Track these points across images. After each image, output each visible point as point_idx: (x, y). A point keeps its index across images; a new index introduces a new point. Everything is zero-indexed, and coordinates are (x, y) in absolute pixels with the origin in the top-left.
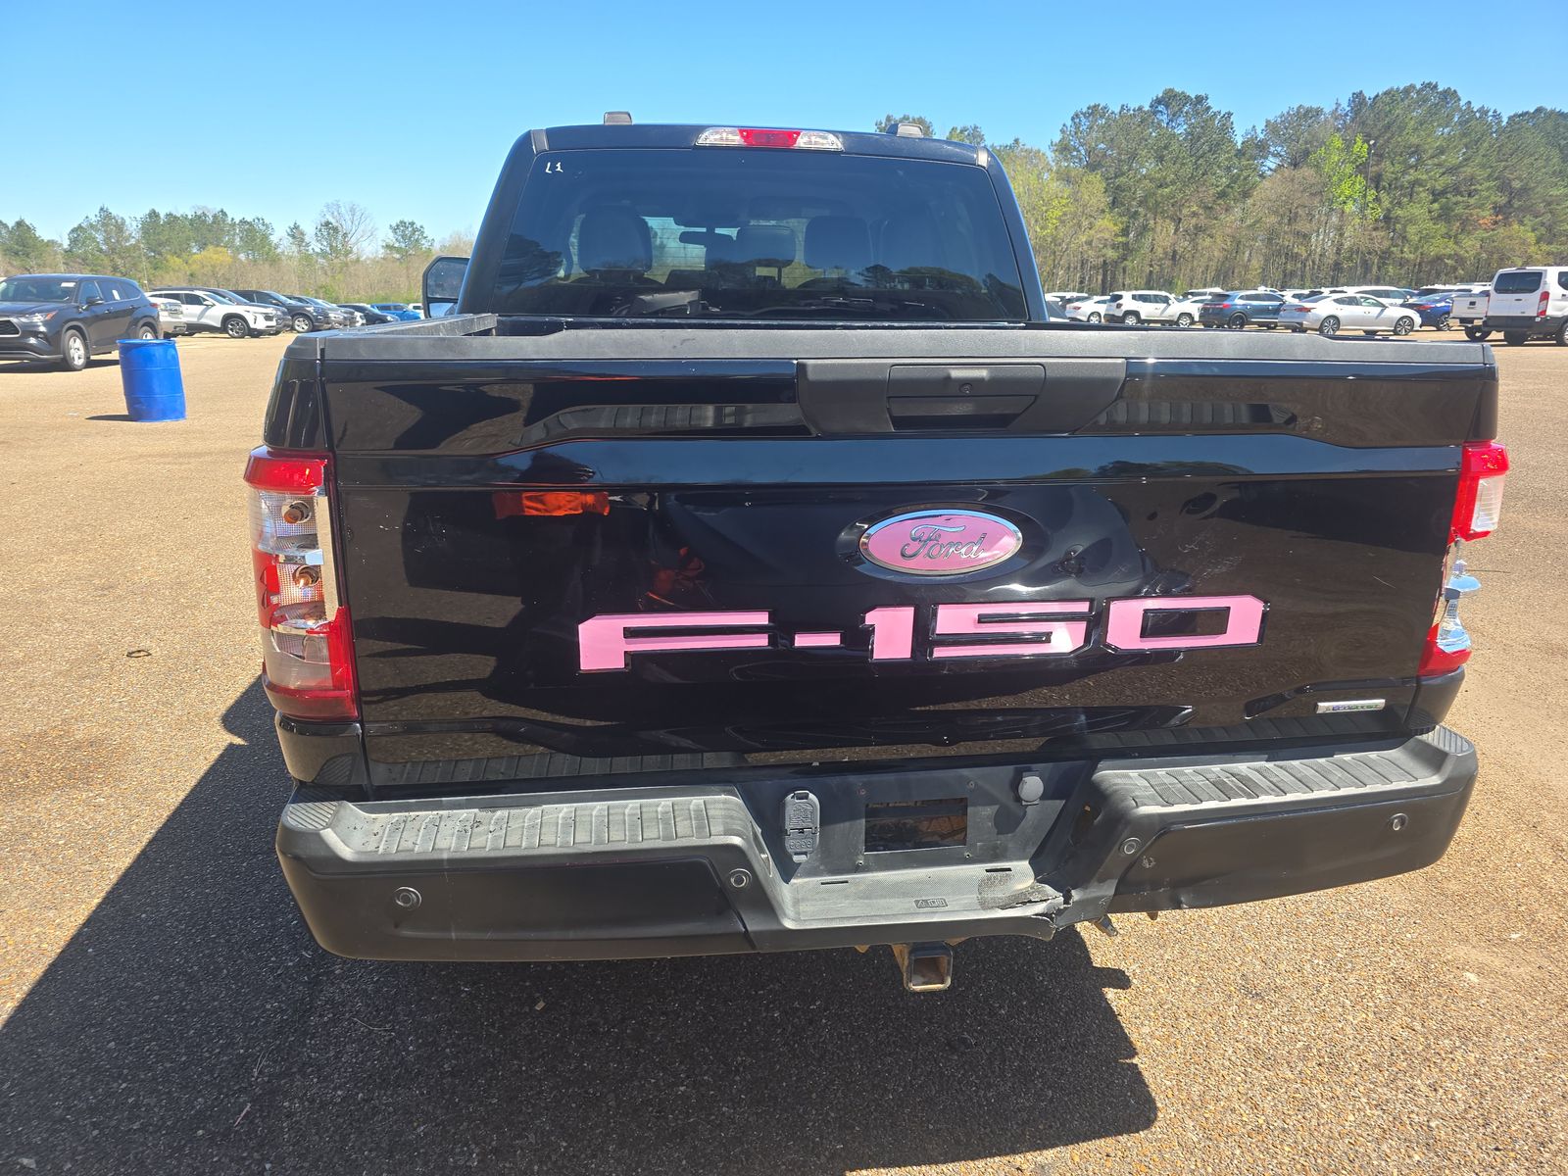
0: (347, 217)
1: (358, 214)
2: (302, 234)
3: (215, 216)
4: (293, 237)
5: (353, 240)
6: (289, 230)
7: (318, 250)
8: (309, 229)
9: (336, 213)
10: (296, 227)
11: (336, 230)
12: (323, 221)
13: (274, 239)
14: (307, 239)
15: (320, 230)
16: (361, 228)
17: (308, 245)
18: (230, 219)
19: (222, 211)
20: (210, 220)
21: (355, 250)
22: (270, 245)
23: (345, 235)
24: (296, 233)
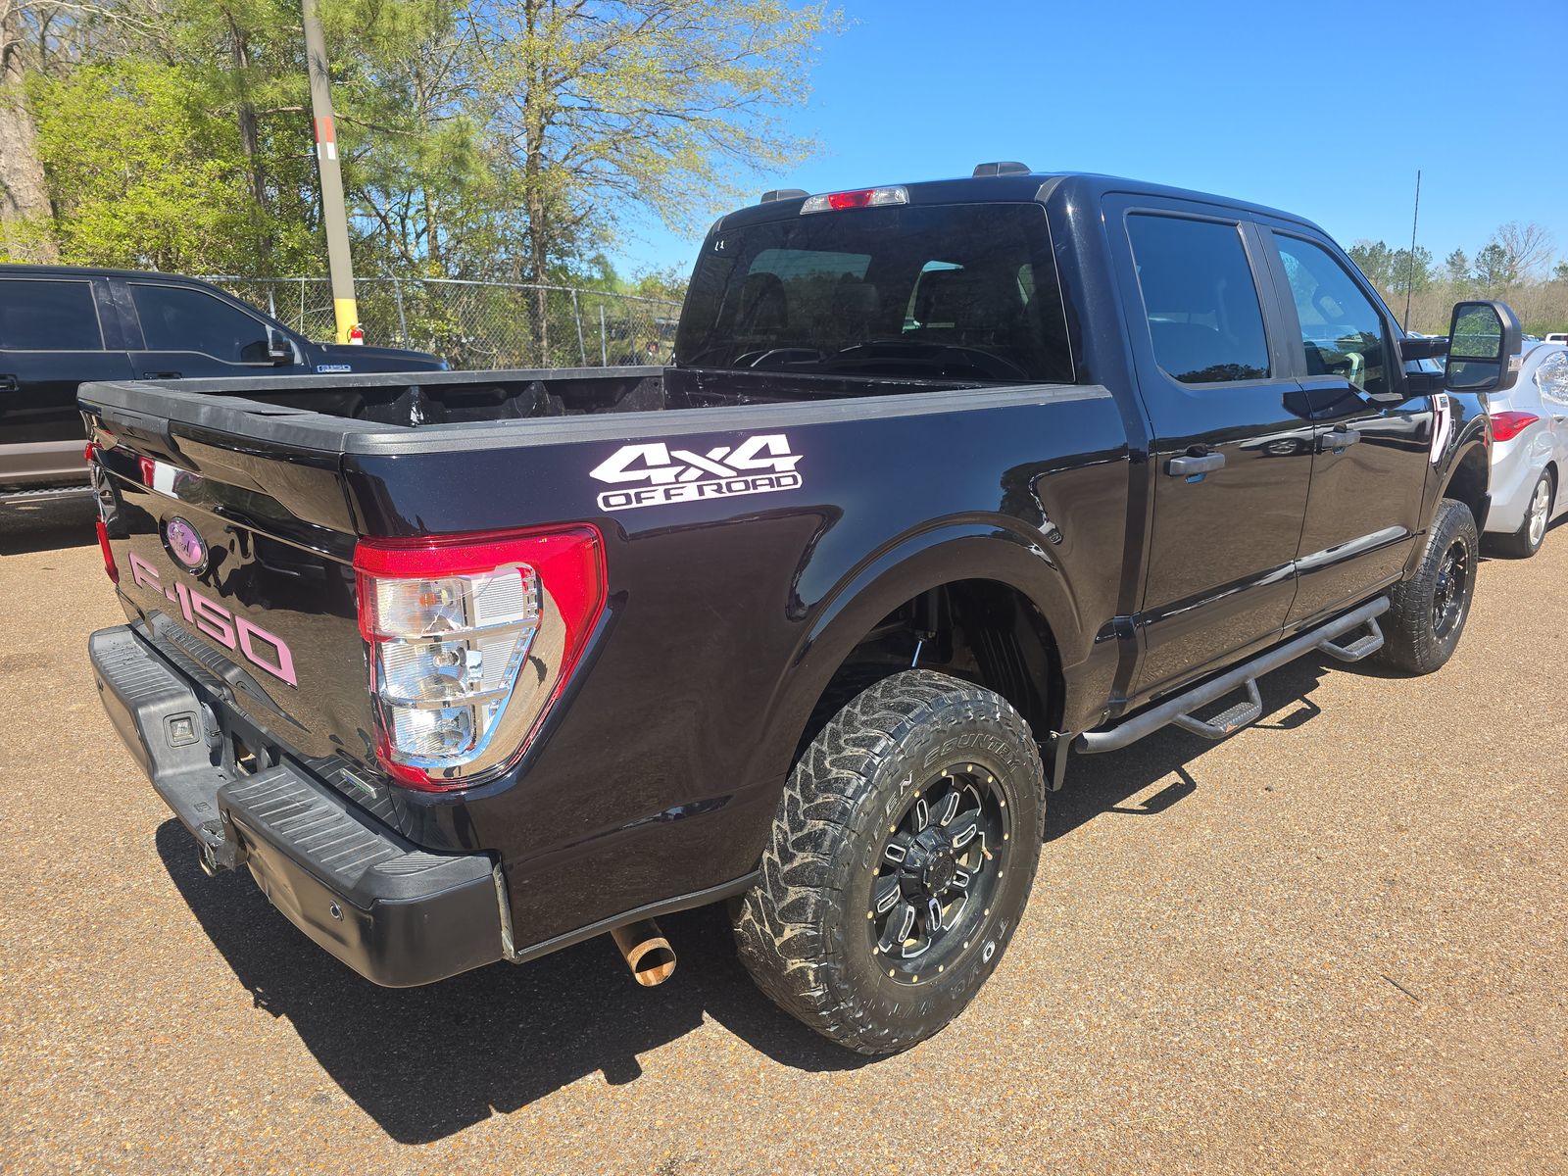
0: (1520, 238)
1: (1536, 233)
2: (1464, 261)
3: (1373, 249)
4: (1453, 264)
5: (1522, 263)
6: (1449, 258)
7: (1475, 277)
8: (1471, 256)
9: (1509, 236)
10: (1458, 254)
11: (1502, 254)
12: (1491, 244)
13: (1429, 268)
14: (1467, 266)
15: (1484, 255)
16: (1537, 248)
17: (1466, 272)
18: (1387, 251)
19: (1381, 243)
20: (1367, 253)
21: (1520, 275)
22: (1424, 274)
23: (1512, 259)
24: (1457, 262)
